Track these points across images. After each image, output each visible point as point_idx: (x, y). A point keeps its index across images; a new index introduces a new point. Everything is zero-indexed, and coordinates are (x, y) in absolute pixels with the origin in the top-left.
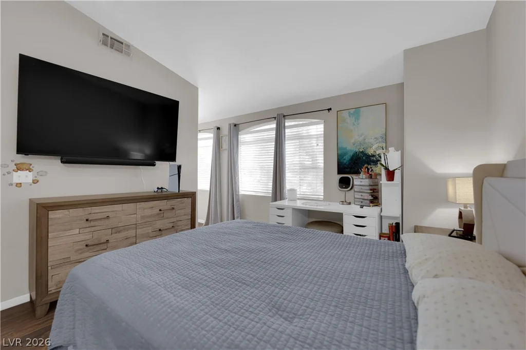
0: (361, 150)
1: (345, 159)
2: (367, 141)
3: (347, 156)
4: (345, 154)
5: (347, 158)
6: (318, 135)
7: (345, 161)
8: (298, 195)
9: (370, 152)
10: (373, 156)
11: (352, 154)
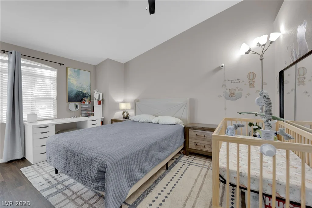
0: (80, 91)
1: (72, 94)
2: (83, 86)
3: (73, 93)
4: (72, 91)
5: (73, 94)
6: (52, 77)
7: (72, 95)
8: (38, 118)
9: (84, 92)
10: (86, 94)
11: (76, 92)
